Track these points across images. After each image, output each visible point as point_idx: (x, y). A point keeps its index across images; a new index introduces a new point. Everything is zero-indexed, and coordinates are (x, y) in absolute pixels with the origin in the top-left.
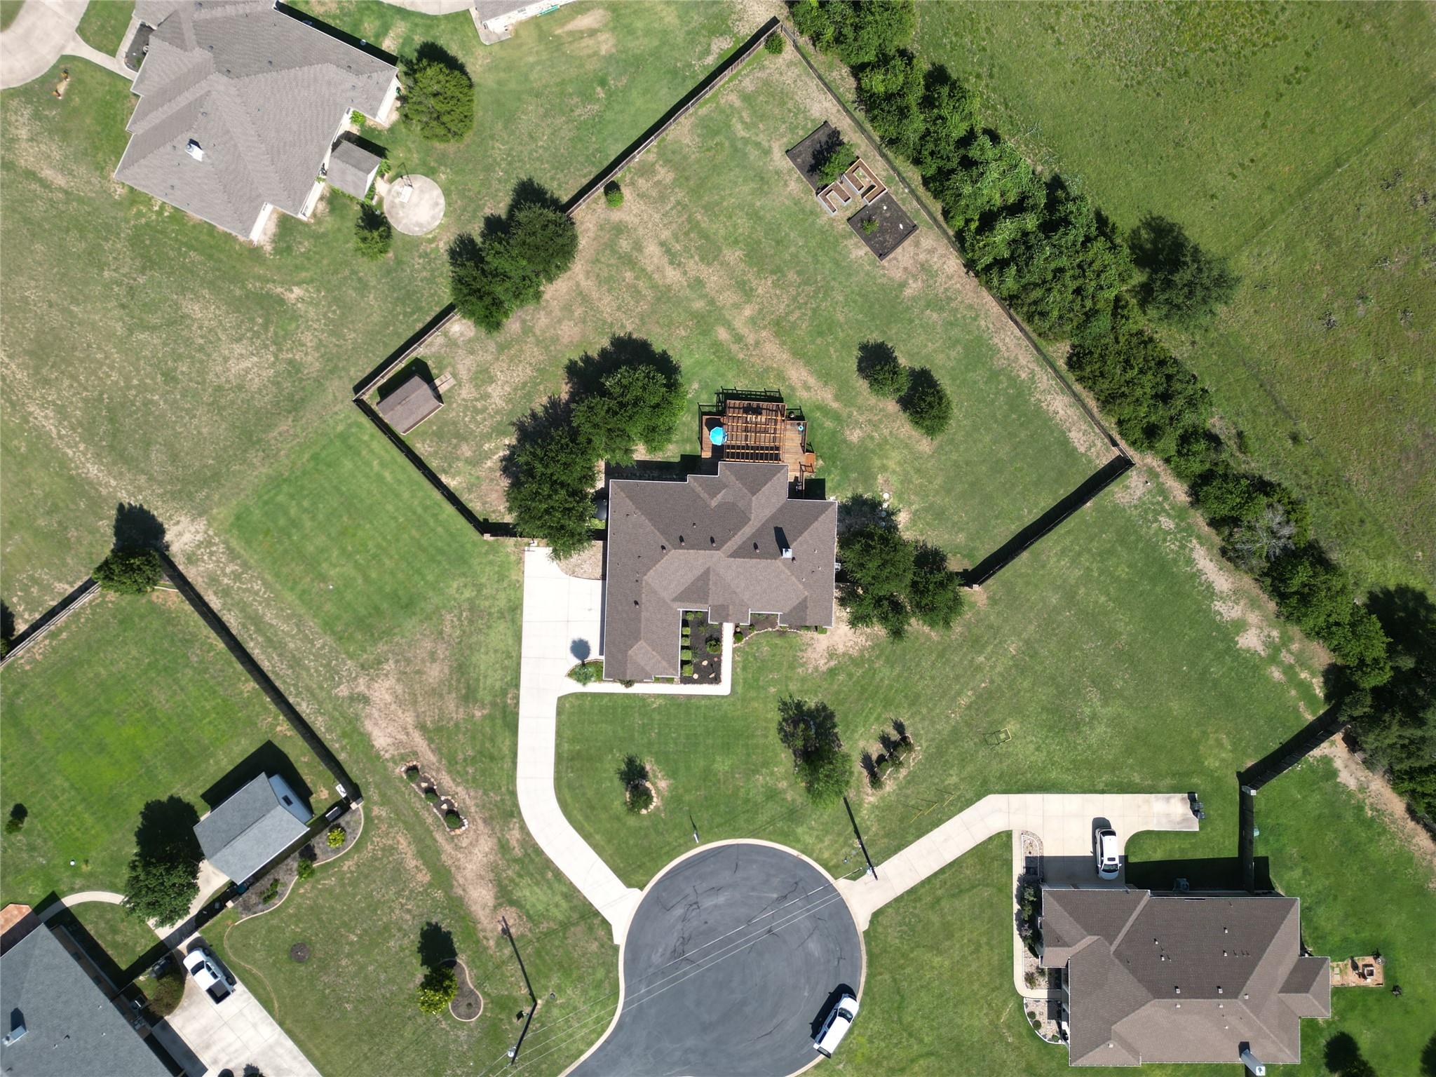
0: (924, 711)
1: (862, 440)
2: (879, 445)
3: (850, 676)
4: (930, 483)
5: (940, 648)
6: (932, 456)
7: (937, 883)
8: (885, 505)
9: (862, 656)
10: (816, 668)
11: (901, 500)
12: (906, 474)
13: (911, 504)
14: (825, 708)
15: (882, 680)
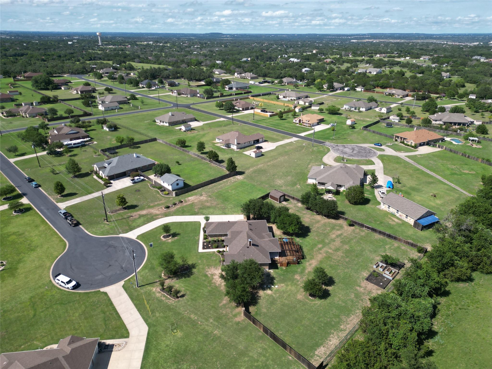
0: (189, 303)
1: (296, 279)
2: (296, 284)
3: (205, 281)
4: (285, 299)
5: (216, 306)
6: (296, 299)
7: (112, 312)
8: (273, 286)
9: (212, 283)
10: (208, 271)
11: (276, 291)
12: (287, 292)
13: (275, 294)
14: (192, 275)
15: (202, 289)
